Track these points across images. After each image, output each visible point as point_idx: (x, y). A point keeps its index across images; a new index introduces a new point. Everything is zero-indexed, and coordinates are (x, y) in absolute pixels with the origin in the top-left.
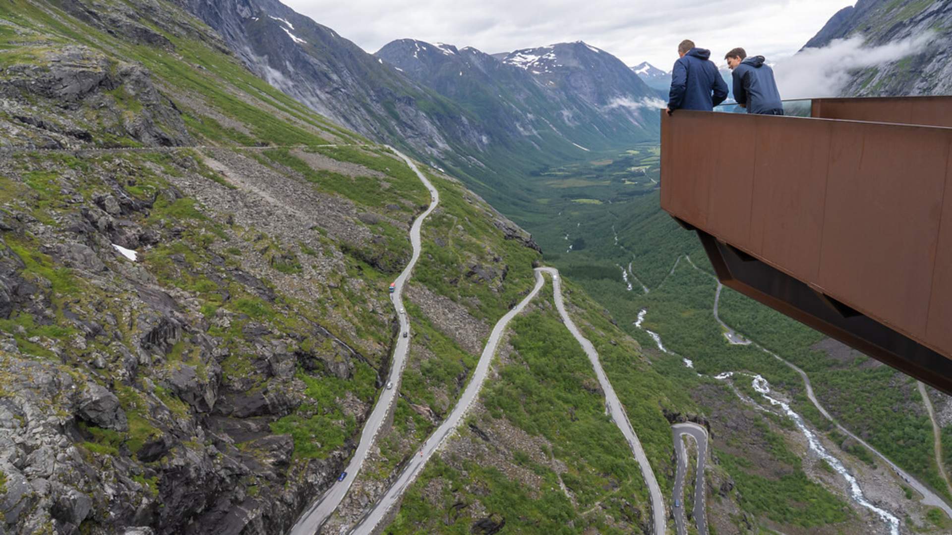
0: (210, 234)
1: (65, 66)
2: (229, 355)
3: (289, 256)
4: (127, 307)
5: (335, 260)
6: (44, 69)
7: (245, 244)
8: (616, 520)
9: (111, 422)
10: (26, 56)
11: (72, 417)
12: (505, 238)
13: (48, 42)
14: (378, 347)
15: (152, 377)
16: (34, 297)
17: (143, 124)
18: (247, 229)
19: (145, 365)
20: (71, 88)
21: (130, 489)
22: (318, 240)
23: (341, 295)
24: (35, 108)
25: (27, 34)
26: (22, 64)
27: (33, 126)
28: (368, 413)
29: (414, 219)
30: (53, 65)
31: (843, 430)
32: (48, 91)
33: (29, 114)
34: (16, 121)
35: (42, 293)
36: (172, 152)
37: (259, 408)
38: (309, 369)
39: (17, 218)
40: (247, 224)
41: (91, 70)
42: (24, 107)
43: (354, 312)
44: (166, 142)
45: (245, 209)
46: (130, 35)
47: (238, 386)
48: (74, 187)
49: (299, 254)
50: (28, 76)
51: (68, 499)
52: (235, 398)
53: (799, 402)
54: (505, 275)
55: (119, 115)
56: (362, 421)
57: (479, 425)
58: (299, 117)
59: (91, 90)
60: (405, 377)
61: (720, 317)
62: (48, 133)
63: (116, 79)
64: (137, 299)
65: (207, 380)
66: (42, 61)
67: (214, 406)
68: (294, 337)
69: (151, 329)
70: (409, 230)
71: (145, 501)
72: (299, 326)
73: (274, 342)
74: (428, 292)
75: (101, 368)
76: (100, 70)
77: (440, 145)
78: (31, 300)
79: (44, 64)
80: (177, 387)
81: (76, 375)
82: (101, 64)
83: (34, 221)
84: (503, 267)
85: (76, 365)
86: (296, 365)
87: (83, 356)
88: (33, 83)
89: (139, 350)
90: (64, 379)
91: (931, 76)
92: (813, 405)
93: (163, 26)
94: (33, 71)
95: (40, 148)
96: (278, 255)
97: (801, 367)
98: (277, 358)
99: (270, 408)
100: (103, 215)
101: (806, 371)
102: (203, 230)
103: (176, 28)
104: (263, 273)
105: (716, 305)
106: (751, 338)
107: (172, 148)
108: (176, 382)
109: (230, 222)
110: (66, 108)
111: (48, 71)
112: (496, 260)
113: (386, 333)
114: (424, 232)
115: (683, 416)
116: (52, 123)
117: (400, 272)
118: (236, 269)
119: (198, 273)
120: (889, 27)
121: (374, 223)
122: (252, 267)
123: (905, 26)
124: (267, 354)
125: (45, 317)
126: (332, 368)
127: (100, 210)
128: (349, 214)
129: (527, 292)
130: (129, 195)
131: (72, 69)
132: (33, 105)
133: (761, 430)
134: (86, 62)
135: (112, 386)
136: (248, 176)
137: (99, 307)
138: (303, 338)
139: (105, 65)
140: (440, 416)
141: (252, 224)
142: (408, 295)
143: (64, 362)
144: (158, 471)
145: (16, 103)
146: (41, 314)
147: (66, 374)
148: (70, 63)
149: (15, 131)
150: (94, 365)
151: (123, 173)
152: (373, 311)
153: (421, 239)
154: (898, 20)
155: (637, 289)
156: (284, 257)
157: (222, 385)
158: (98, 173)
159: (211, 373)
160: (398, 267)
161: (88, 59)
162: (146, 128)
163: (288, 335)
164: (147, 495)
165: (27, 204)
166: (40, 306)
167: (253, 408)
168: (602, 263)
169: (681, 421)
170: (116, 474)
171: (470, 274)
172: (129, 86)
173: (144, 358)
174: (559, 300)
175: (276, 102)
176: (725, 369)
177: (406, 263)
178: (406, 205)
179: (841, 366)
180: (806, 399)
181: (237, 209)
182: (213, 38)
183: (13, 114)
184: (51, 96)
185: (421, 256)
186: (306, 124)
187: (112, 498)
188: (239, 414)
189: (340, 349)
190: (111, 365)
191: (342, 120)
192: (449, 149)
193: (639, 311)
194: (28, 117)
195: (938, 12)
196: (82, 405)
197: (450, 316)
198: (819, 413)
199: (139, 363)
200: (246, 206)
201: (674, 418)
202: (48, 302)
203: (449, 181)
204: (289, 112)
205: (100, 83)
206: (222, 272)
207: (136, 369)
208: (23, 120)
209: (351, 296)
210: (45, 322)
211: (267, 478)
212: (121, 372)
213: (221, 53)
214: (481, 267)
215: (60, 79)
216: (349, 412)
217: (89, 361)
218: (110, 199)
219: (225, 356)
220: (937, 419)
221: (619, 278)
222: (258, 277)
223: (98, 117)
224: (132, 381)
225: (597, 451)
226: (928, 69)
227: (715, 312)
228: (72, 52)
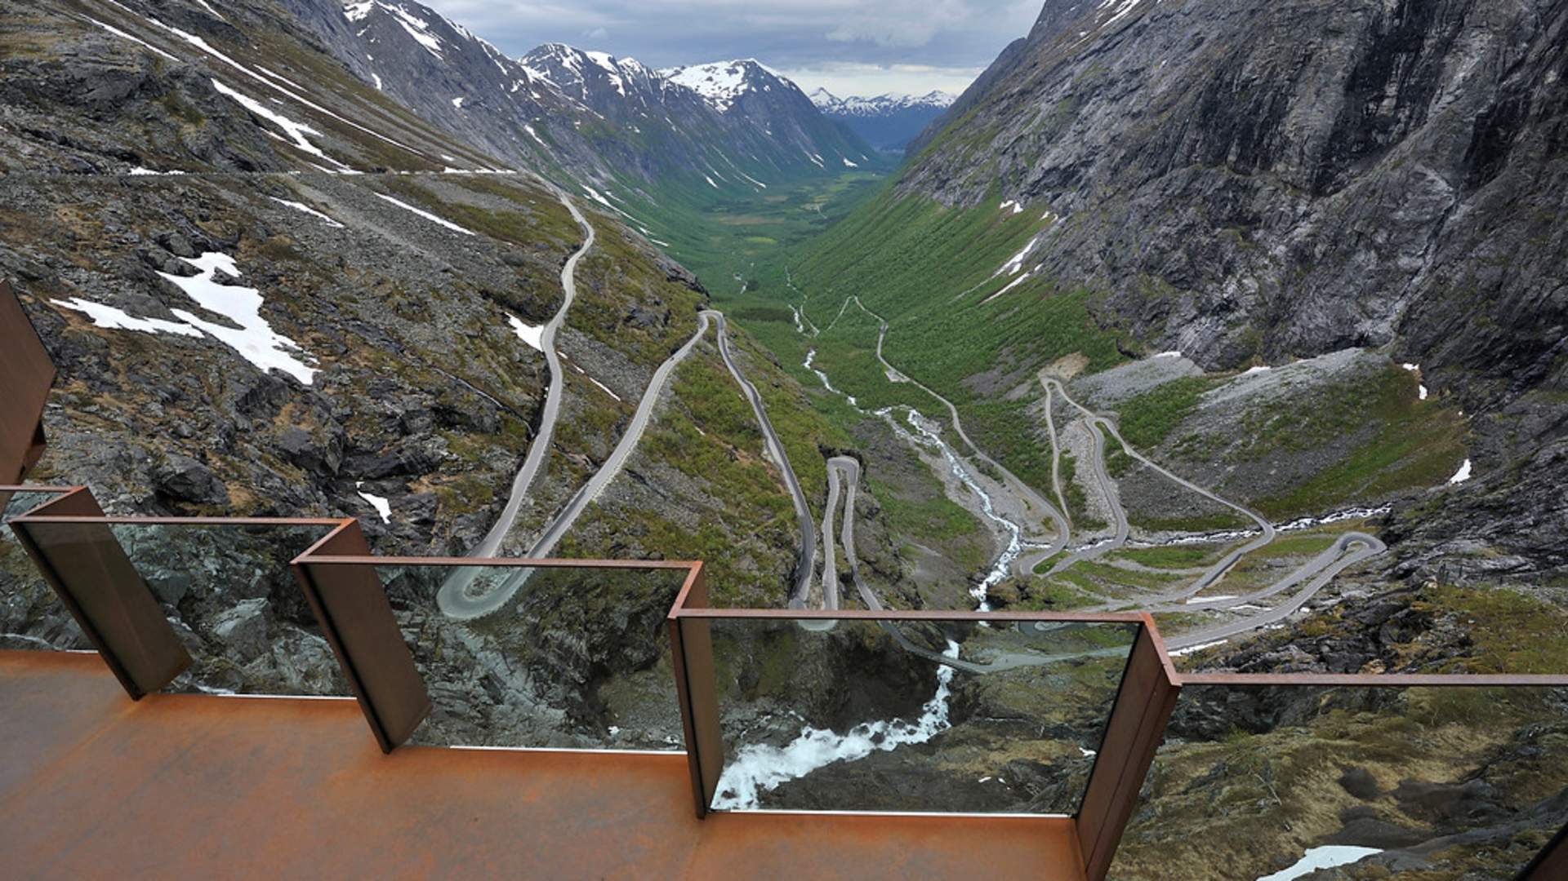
0: (315, 279)
1: (86, 61)
2: (352, 415)
3: (421, 303)
4: (214, 367)
5: (474, 306)
6: (56, 65)
7: (362, 289)
8: (769, 548)
9: (206, 495)
10: (26, 46)
11: (152, 493)
12: (668, 280)
13: (57, 28)
14: (527, 398)
15: (255, 443)
16: (84, 360)
17: (211, 142)
18: (363, 272)
19: (246, 431)
20: (101, 91)
21: (238, 562)
22: (451, 284)
23: (484, 345)
24: (52, 119)
25: (25, 14)
26: (22, 57)
27: (53, 143)
28: (519, 467)
29: (566, 259)
30: (68, 60)
31: (980, 455)
32: (67, 96)
33: (43, 127)
34: (27, 135)
35: (95, 354)
36: (255, 179)
37: (394, 468)
38: (451, 425)
39: (46, 263)
40: (362, 266)
41: (125, 67)
42: (34, 116)
43: (499, 362)
44: (246, 166)
45: (359, 249)
46: (182, 21)
47: (366, 446)
48: (124, 223)
49: (430, 300)
50: (33, 74)
51: (157, 579)
52: (366, 460)
53: (947, 433)
54: (666, 319)
55: (176, 130)
56: (512, 476)
57: (638, 469)
58: (425, 138)
59: (130, 96)
60: (559, 428)
61: (883, 356)
62: (77, 152)
63: (165, 82)
64: (225, 356)
65: (326, 443)
66: (50, 55)
67: (339, 469)
68: (429, 392)
69: (247, 391)
70: (560, 272)
71: (258, 572)
72: (437, 379)
73: (405, 398)
74: (583, 339)
75: (186, 437)
76: (137, 68)
77: (603, 175)
78: (81, 363)
79: (53, 58)
80: (288, 452)
81: (152, 447)
82: (138, 60)
83: (72, 267)
84: (664, 311)
85: (153, 436)
86: (434, 421)
87: (161, 424)
88: (43, 84)
89: (233, 415)
90: (135, 452)
91: (1086, 119)
92: (959, 435)
93: (229, 11)
94: (39, 67)
95: (67, 172)
96: (404, 302)
97: (951, 401)
98: (410, 415)
99: (407, 467)
100: (170, 257)
101: (955, 405)
102: (307, 274)
103: (248, 14)
104: (387, 323)
105: (880, 345)
106: (909, 376)
107: (255, 174)
108: (286, 447)
109: (341, 264)
110: (98, 119)
111: (63, 68)
112: (657, 303)
113: (536, 384)
114: (577, 274)
115: (837, 450)
116: (80, 139)
117: (552, 318)
118: (354, 319)
119: (305, 324)
120: (1055, 63)
121: (519, 264)
122: (374, 317)
123: (1069, 63)
124: (398, 411)
125: (104, 383)
126: (475, 422)
127: (164, 251)
128: (489, 254)
129: (690, 337)
130: (204, 232)
131: (97, 65)
132: (49, 114)
133: (912, 457)
134: (117, 57)
135: (203, 456)
136: (361, 209)
137: (176, 368)
138: (440, 392)
139: (145, 62)
140: (598, 464)
141: (369, 267)
142: (561, 342)
143: (136, 433)
144: (273, 541)
145: (23, 112)
146: (98, 379)
147: (137, 445)
148: (93, 58)
149: (28, 150)
150: (177, 434)
151: (191, 204)
152: (520, 361)
153: (575, 283)
154: (1063, 57)
155: (807, 330)
156: (411, 304)
157: (346, 446)
158: (156, 205)
159: (331, 436)
160: (549, 312)
161: (119, 53)
162: (215, 147)
163: (422, 390)
164: (261, 566)
165: (59, 246)
166: (95, 370)
167: (387, 467)
168: (771, 304)
169: (836, 456)
170: (218, 549)
171: (629, 319)
172: (184, 91)
173: (243, 423)
174: (724, 344)
175: (393, 117)
176: (885, 405)
177: (559, 309)
178: (557, 245)
179: (984, 399)
180: (952, 430)
181: (349, 248)
182: (300, 30)
183: (21, 126)
184: (74, 103)
185: (574, 301)
186: (432, 145)
187: (215, 573)
188: (371, 475)
189: (483, 402)
190: (199, 433)
191: (485, 141)
192: (613, 179)
193: (809, 352)
194: (44, 131)
195: (1098, 51)
196: (164, 480)
197: (608, 363)
198: (962, 441)
199: (237, 429)
200: (359, 245)
201: (829, 453)
202: (105, 366)
203: (607, 218)
204: (410, 130)
205: (142, 86)
206: (336, 322)
207: (232, 436)
208: (37, 134)
209: (494, 346)
210: (103, 387)
211: (408, 538)
212: (212, 440)
213: (313, 51)
214: (641, 311)
215: (82, 80)
216: (497, 465)
217: (170, 430)
218: (176, 238)
219: (347, 416)
220: (1058, 443)
221: (790, 319)
222: (382, 327)
223: (146, 132)
224: (229, 448)
225: (756, 489)
226: (1084, 111)
227: (879, 351)
228: (93, 42)
